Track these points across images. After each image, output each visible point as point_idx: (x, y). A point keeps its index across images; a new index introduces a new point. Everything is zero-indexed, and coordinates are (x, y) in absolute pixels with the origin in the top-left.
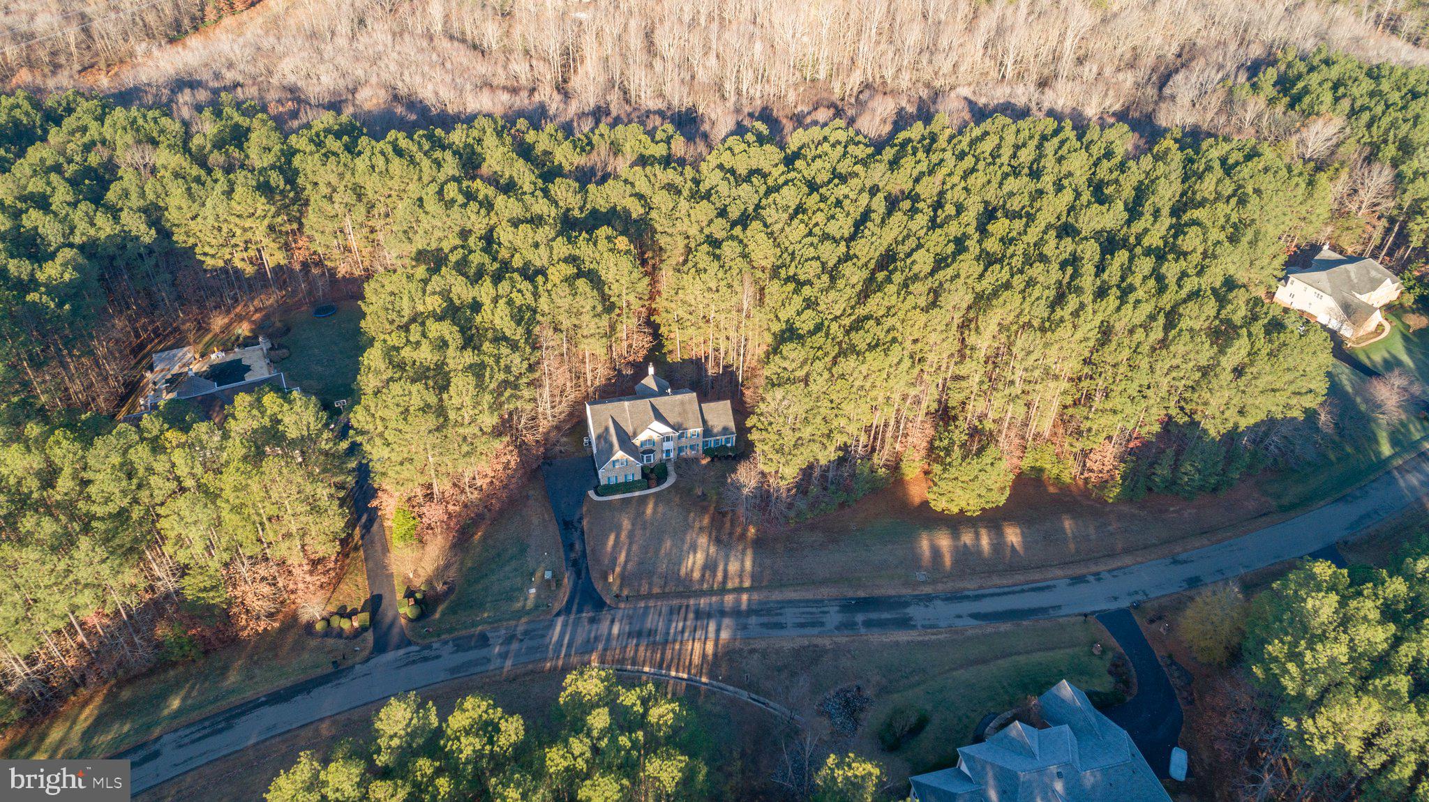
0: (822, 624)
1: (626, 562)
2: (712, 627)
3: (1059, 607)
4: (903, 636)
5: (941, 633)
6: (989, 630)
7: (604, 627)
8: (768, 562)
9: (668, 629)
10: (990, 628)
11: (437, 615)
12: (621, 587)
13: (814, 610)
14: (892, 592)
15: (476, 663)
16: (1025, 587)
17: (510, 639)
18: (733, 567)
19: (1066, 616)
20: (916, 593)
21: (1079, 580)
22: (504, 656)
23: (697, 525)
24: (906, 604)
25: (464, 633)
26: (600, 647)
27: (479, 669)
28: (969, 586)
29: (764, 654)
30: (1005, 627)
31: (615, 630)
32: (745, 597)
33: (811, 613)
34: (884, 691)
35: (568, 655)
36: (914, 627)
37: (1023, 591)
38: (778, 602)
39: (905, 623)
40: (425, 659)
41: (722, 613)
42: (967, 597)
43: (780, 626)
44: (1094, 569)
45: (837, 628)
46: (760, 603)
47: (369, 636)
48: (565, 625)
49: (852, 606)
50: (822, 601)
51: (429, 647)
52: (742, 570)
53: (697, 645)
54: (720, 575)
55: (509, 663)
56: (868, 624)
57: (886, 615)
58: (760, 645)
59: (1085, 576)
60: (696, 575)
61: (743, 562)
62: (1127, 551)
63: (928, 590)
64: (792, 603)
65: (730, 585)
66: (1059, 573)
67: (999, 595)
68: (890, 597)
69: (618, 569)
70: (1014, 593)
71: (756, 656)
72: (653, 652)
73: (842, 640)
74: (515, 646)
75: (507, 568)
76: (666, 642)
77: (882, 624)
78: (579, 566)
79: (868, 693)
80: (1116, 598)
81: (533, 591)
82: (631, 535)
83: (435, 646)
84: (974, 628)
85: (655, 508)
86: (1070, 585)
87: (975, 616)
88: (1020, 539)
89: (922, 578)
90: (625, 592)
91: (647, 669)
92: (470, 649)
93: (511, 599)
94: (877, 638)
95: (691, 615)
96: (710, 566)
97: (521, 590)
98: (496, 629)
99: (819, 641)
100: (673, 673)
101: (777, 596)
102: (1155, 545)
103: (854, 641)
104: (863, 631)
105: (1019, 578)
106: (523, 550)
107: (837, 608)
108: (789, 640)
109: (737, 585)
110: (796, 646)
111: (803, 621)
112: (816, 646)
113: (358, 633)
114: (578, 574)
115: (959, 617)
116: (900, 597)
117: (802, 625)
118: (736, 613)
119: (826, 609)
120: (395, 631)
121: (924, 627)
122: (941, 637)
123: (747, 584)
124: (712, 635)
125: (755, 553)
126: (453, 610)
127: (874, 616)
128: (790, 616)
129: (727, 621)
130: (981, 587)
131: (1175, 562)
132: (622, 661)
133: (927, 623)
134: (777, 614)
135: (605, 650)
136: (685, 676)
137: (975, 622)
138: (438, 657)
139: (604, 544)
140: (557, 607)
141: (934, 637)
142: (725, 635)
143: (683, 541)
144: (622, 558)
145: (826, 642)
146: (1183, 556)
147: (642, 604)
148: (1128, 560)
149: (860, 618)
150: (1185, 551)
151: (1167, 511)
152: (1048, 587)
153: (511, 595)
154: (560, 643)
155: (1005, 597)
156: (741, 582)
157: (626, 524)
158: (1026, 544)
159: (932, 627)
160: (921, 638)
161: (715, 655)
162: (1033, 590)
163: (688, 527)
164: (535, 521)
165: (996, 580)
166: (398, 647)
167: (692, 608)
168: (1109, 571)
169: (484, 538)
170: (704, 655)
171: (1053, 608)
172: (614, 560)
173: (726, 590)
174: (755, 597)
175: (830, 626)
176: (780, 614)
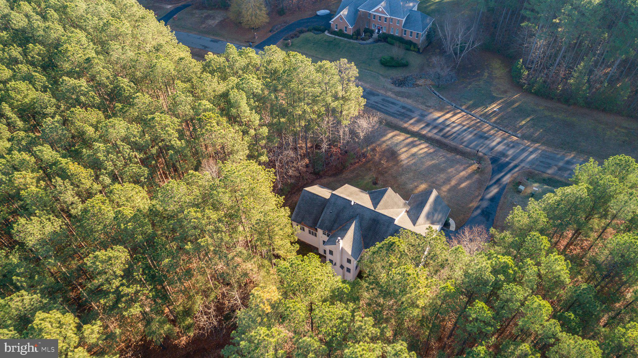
0: (383, 100)
2: (439, 122)
9: (463, 132)
13: (379, 105)
18: (398, 139)
32: (406, 126)
33: (383, 105)
35: (529, 147)
38: (393, 116)
41: (427, 125)
43: (404, 107)
45: (378, 95)
46: (402, 120)
48: (524, 160)
50: (371, 107)
52: (394, 136)
53: (453, 120)
54: (409, 140)
55: (568, 159)
58: (422, 107)
61: (390, 139)
64: (386, 113)
69: (470, 170)
71: (428, 105)
73: (381, 91)
74: (561, 164)
79: (389, 81)
111: (391, 105)
117: (393, 103)
118: (420, 121)
119: (374, 103)
124: (442, 120)
129: (428, 120)
134: (400, 112)
144: (463, 174)
147: (469, 150)
167: (441, 134)
172: (468, 177)
173: (414, 134)
174: (401, 123)
175: (381, 98)
176: (398, 111)
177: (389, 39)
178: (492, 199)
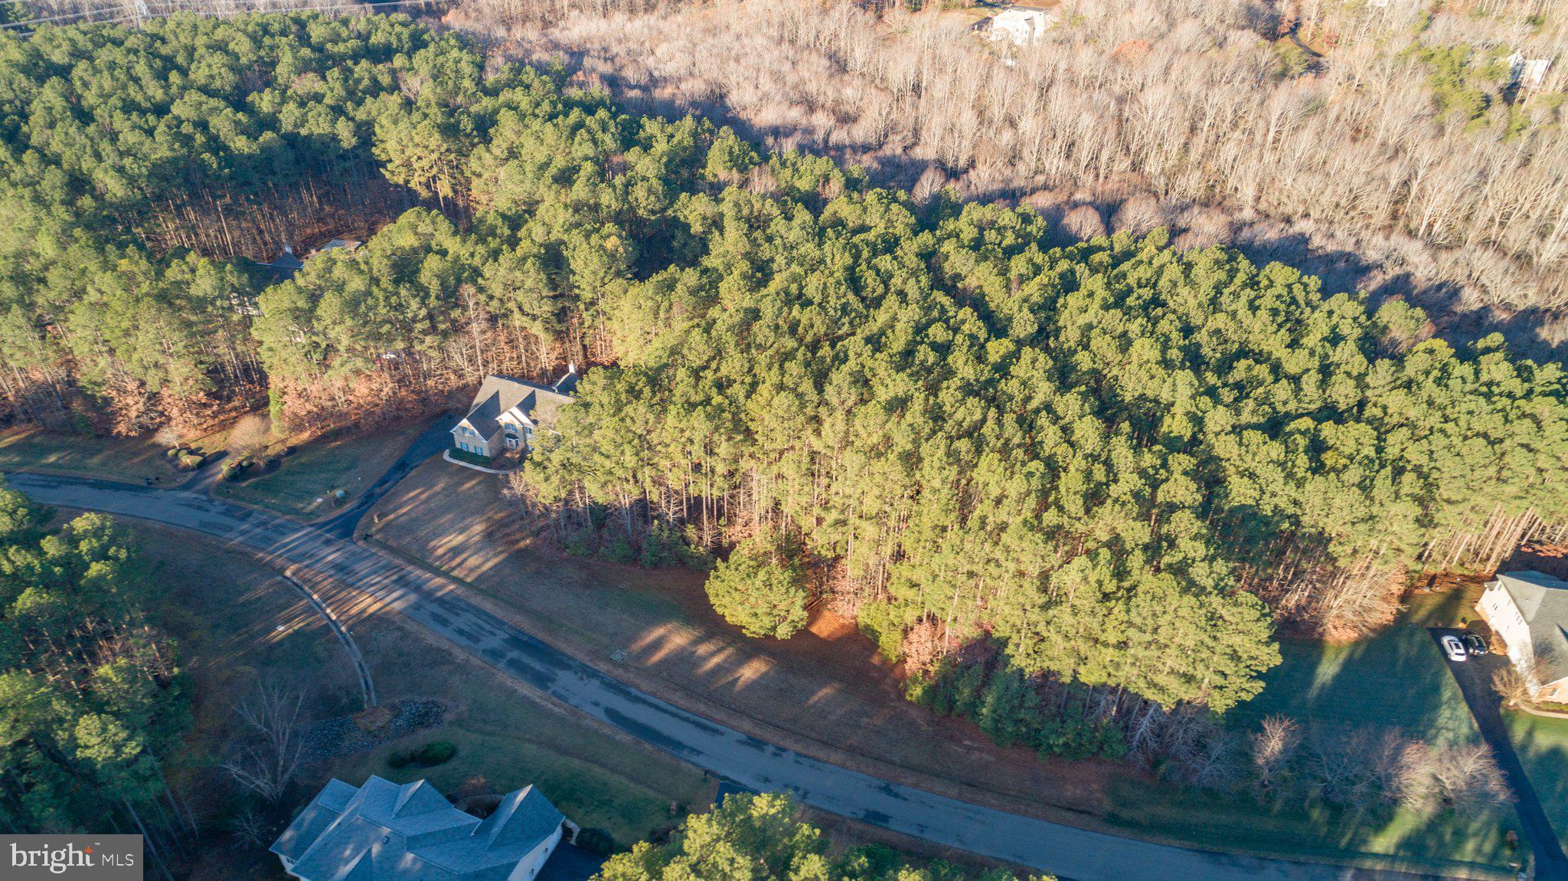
0: (477, 640)
1: (404, 515)
2: (395, 595)
3: (699, 753)
4: (526, 688)
5: (560, 706)
6: (607, 731)
7: (327, 551)
8: (507, 571)
9: (366, 576)
10: (608, 729)
11: (244, 484)
12: (379, 531)
13: (487, 627)
14: (569, 651)
15: (222, 527)
16: (693, 717)
17: (264, 524)
18: (473, 561)
19: (694, 764)
20: (591, 664)
21: (757, 743)
22: (242, 533)
23: (489, 514)
24: (566, 667)
25: (242, 504)
26: (307, 562)
27: (216, 532)
28: (644, 686)
29: (405, 634)
30: (624, 737)
31: (330, 558)
32: (452, 587)
33: (481, 628)
34: (459, 723)
35: (280, 556)
36: (545, 688)
37: (687, 720)
38: (469, 605)
39: (542, 681)
40: (200, 508)
41: (418, 589)
42: (627, 695)
43: (444, 623)
44: (787, 743)
45: (485, 652)
46: (457, 598)
47: (191, 475)
48: (306, 535)
49: (520, 641)
50: (503, 623)
51: (211, 501)
52: (478, 567)
53: (369, 600)
54: (458, 560)
55: (240, 539)
56: (514, 664)
57: (537, 666)
58: (411, 626)
59: (766, 743)
60: (440, 551)
61: (488, 560)
62: (851, 750)
63: (602, 667)
64: (479, 612)
65: (455, 573)
66: (747, 725)
67: (658, 708)
68: (563, 654)
69: (392, 516)
70: (674, 715)
71: (398, 634)
72: (334, 588)
73: (475, 661)
74: (258, 530)
75: (322, 476)
76: (351, 585)
77: (523, 670)
78: (369, 500)
79: (448, 717)
81: (320, 500)
82: (431, 497)
83: (216, 503)
84: (595, 719)
85: (473, 487)
86: (741, 742)
87: (613, 715)
88: (754, 677)
89: (617, 657)
90: (377, 537)
91: (315, 597)
92: (232, 516)
93: (300, 498)
94: (506, 678)
95: (395, 577)
96: (456, 551)
97: (313, 494)
98: (262, 513)
99: (457, 652)
100: (328, 611)
101: (476, 600)
102: (893, 763)
103: (481, 668)
104: (501, 665)
105: (702, 707)
106: (348, 469)
107: (506, 636)
108: (434, 637)
109: (461, 576)
110: (435, 644)
111: (467, 629)
112: (450, 654)
113: (186, 469)
114: (362, 505)
115: (596, 704)
116: (570, 658)
117: (461, 632)
118: (429, 596)
119: (496, 631)
120: (210, 480)
121: (554, 693)
122: (556, 710)
123: (469, 580)
124: (388, 600)
125: (505, 560)
126: (256, 486)
127: (527, 660)
128: (464, 621)
129: (413, 597)
130: (654, 694)
131: (887, 790)
132: (306, 581)
133: (561, 691)
134: (455, 613)
135: (307, 566)
136: (334, 618)
137: (603, 717)
138: (208, 511)
139: (408, 492)
140: (321, 520)
141: (550, 706)
142: (397, 606)
143: (464, 518)
144: (407, 509)
145: (460, 655)
146: (901, 790)
147: (375, 550)
148: (837, 757)
149: (514, 654)
150: (915, 786)
151: (959, 742)
152: (716, 731)
153: (304, 495)
154: (284, 546)
155: (662, 715)
156: (468, 575)
157: (438, 488)
158: (752, 686)
159: (561, 697)
160: (538, 700)
161: (371, 615)
162: (697, 724)
163: (479, 511)
164: (385, 452)
165: (678, 698)
166: (198, 492)
167: (403, 573)
168: (798, 754)
169: (338, 447)
170: (364, 611)
171: (692, 750)
172: (400, 507)
173: (446, 574)
174: (459, 592)
175: (482, 646)
176: (457, 614)
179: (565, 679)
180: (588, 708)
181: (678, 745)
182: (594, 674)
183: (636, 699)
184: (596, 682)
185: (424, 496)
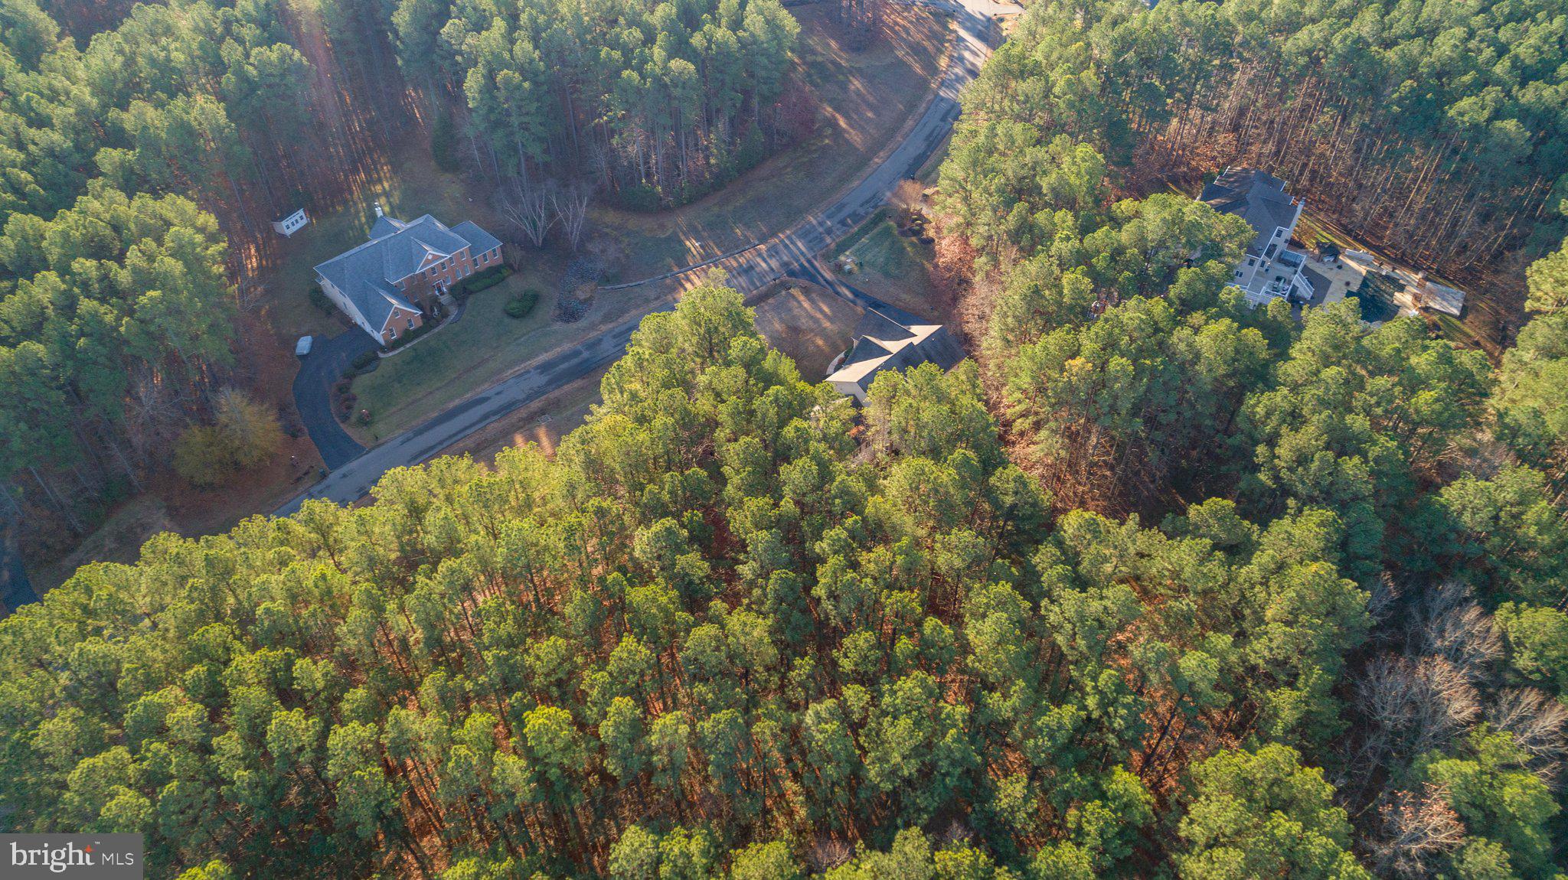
0: (614, 337)
1: (800, 305)
3: (403, 443)
4: (544, 357)
5: (512, 374)
6: (468, 395)
7: (774, 263)
12: (789, 293)
14: (567, 388)
19: (396, 437)
20: (544, 397)
22: (822, 223)
24: (549, 383)
26: (765, 254)
28: (496, 425)
31: (765, 266)
35: (782, 242)
36: (537, 368)
39: (544, 368)
42: (495, 413)
45: (601, 340)
48: (802, 253)
51: (874, 208)
56: (576, 353)
57: (564, 366)
58: (655, 304)
67: (466, 428)
68: (567, 383)
69: (803, 298)
70: (450, 437)
71: (652, 297)
72: (727, 268)
73: (593, 334)
77: (565, 358)
78: (832, 285)
80: (344, 476)
82: (816, 321)
84: (483, 389)
87: (484, 400)
91: (724, 260)
93: (857, 250)
99: (610, 326)
100: (704, 266)
104: (579, 347)
114: (826, 281)
115: (498, 394)
116: (559, 387)
121: (527, 372)
127: (575, 361)
130: (483, 430)
133: (526, 376)
135: (761, 254)
136: (695, 269)
137: (484, 395)
138: (862, 205)
139: (830, 306)
141: (517, 369)
144: (806, 305)
145: (605, 328)
147: (764, 288)
149: (585, 355)
153: (860, 253)
154: (794, 243)
157: (827, 324)
159: (521, 375)
160: (528, 363)
161: (682, 285)
162: (432, 448)
164: (904, 296)
165: (467, 443)
170: (690, 281)
171: (409, 440)
172: (812, 302)
175: (608, 338)
177: (471, 287)
178: (856, 294)
179: (541, 380)
180: (498, 389)
181: (419, 432)
182: (530, 398)
183: (486, 417)
184: (522, 396)
185: (819, 315)
